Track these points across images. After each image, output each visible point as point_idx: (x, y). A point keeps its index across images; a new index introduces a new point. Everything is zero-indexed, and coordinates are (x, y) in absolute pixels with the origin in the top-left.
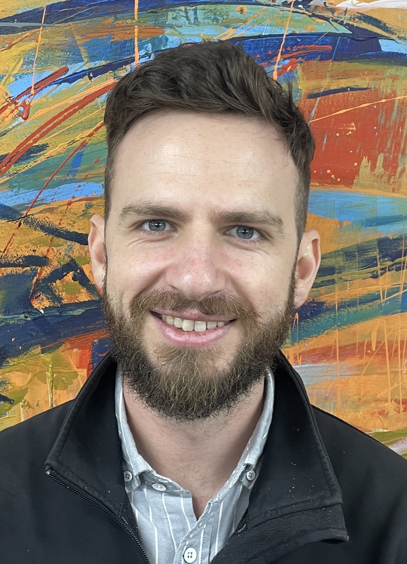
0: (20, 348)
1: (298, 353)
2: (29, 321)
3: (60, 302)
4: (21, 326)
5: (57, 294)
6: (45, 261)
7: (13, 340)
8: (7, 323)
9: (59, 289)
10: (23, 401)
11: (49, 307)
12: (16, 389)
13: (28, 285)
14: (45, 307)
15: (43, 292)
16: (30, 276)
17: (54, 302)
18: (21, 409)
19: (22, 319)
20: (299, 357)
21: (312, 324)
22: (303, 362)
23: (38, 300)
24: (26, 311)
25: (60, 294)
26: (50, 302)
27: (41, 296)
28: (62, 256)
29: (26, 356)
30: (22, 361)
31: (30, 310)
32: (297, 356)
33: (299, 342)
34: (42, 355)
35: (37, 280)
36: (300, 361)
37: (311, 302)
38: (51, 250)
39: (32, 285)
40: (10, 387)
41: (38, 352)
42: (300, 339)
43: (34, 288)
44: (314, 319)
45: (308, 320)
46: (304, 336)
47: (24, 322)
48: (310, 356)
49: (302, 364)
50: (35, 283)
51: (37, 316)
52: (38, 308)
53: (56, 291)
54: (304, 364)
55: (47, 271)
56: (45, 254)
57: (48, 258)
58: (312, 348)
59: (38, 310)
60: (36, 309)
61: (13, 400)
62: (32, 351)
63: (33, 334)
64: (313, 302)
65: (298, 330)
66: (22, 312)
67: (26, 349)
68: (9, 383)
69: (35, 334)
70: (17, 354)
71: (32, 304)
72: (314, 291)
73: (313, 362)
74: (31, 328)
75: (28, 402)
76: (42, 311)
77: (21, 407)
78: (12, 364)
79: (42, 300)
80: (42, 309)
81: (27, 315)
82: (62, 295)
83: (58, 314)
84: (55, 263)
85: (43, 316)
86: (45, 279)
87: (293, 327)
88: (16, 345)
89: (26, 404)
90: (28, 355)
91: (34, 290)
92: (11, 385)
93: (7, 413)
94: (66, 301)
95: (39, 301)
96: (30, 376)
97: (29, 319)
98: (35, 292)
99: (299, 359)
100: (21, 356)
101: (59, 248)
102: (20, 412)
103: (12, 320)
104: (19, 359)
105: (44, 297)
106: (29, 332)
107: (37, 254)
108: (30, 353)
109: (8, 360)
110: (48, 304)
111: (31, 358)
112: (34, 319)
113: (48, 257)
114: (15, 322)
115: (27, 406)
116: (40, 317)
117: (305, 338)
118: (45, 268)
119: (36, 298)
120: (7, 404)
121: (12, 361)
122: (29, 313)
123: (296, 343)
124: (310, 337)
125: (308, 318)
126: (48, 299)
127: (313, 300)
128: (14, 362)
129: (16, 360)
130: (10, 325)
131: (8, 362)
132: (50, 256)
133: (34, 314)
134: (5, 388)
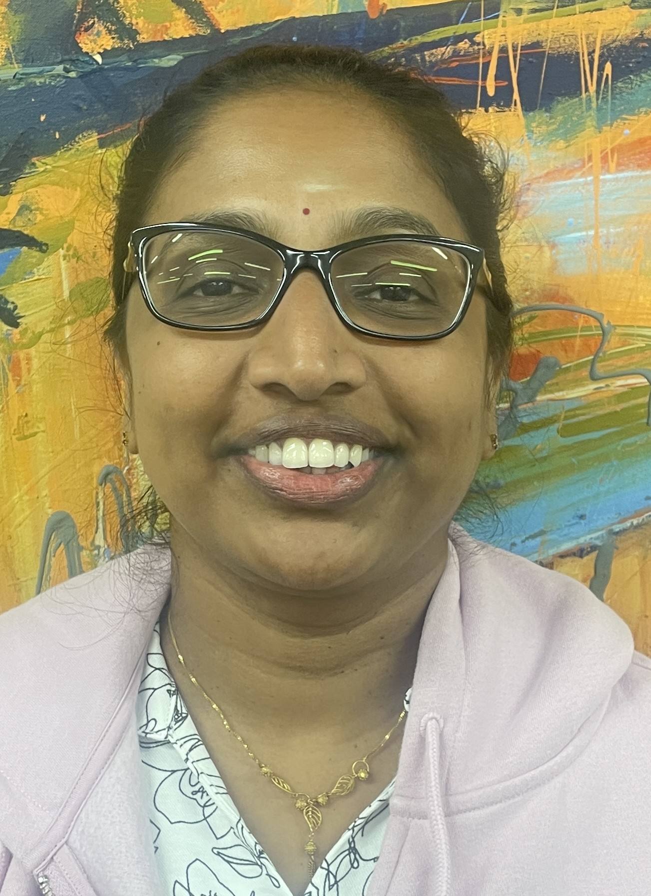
0: (57, 136)
1: (609, 147)
2: (72, 79)
3: (134, 39)
4: (58, 90)
5: (127, 22)
7: (43, 118)
8: (31, 83)
9: (130, 12)
10: (65, 246)
11: (113, 49)
12: (52, 221)
13: (69, 3)
14: (105, 50)
15: (99, 20)
17: (121, 39)
18: (63, 264)
19: (59, 75)
20: (612, 158)
21: (639, 86)
22: (620, 167)
23: (90, 35)
24: (67, 57)
25: (134, 22)
26: (113, 38)
27: (96, 25)
29: (69, 153)
30: (61, 163)
31: (74, 56)
32: (607, 153)
33: (611, 126)
34: (100, 151)
36: (613, 166)
37: (637, 39)
39: (77, 2)
40: (40, 217)
41: (92, 144)
42: (613, 119)
43: (82, 9)
44: (643, 75)
45: (632, 76)
46: (622, 112)
47: (64, 80)
48: (634, 154)
49: (618, 171)
51: (88, 69)
52: (89, 51)
53: (125, 16)
54: (622, 171)
58: (636, 137)
59: (91, 57)
60: (87, 53)
61: (46, 245)
62: (81, 143)
63: (81, 105)
64: (641, 38)
65: (609, 98)
66: (59, 60)
67: (69, 138)
68: (37, 209)
69: (85, 108)
70: (50, 149)
71: (78, 44)
72: (643, 15)
73: (639, 166)
74: (76, 93)
75: (75, 250)
76: (98, 58)
77: (62, 258)
78: (42, 169)
79: (98, 34)
80: (99, 53)
81: (68, 66)
82: (137, 23)
83: (130, 64)
85: (100, 69)
87: (601, 92)
88: (49, 130)
89: (71, 253)
90: (72, 151)
91: (81, 13)
92: (41, 213)
93: (35, 270)
94: (145, 36)
95: (91, 38)
96: (78, 194)
97: (73, 74)
98: (83, 17)
99: (612, 161)
100: (59, 152)
102: (60, 269)
103: (39, 77)
104: (56, 159)
105: (102, 28)
106: (75, 102)
108: (76, 146)
109: (34, 160)
110: (111, 42)
111: (80, 158)
112: (82, 76)
114: (45, 82)
115: (73, 257)
116: (93, 71)
117: (624, 116)
119: (86, 30)
120: (35, 253)
121: (43, 164)
122: (73, 61)
123: (607, 126)
124: (634, 115)
125: (632, 72)
126: (110, 32)
127: (642, 34)
128: (47, 164)
129: (49, 160)
130: (36, 87)
131: (34, 164)
133: (84, 65)
134: (29, 219)
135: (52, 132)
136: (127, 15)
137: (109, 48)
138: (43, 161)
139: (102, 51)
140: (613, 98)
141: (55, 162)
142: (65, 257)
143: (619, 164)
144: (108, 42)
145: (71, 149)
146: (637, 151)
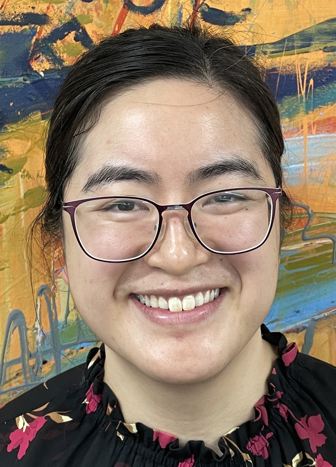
0: (19, 113)
1: (312, 122)
2: (28, 84)
3: (61, 64)
4: (20, 90)
5: (58, 55)
6: (45, 19)
7: (11, 104)
8: (5, 86)
9: (59, 50)
10: (22, 170)
11: (50, 69)
12: (15, 157)
13: (27, 45)
14: (46, 70)
15: (43, 53)
16: (28, 36)
17: (54, 64)
18: (21, 180)
19: (20, 82)
20: (314, 126)
21: (328, 91)
22: (318, 132)
23: (37, 62)
24: (25, 73)
25: (61, 55)
26: (50, 64)
27: (41, 57)
28: (62, 14)
29: (25, 122)
30: (21, 127)
31: (29, 73)
32: (311, 125)
33: (313, 111)
34: (42, 121)
35: (36, 40)
36: (314, 131)
37: (326, 67)
38: (51, 7)
39: (31, 45)
40: (9, 155)
41: (38, 118)
42: (314, 107)
43: (33, 49)
44: (330, 85)
45: (324, 86)
46: (319, 104)
47: (23, 85)
48: (325, 125)
49: (317, 134)
50: (34, 43)
51: (36, 79)
52: (37, 70)
53: (56, 52)
54: (319, 134)
55: (46, 30)
56: (45, 11)
57: (48, 16)
58: (326, 117)
59: (38, 73)
60: (36, 71)
61: (12, 170)
62: (32, 117)
63: (32, 98)
64: (329, 67)
65: (312, 97)
66: (21, 74)
67: (25, 114)
68: (7, 151)
69: (34, 99)
70: (15, 120)
71: (31, 66)
72: (330, 55)
73: (328, 131)
74: (30, 92)
75: (28, 172)
76: (42, 74)
77: (20, 177)
78: (10, 131)
79: (42, 61)
80: (42, 71)
81: (26, 78)
82: (63, 56)
83: (59, 77)
84: (56, 22)
85: (43, 80)
86: (45, 40)
87: (308, 94)
88: (15, 110)
89: (25, 174)
90: (27, 121)
91: (33, 51)
92: (10, 153)
93: (6, 183)
94: (67, 62)
95: (38, 63)
96: (29, 144)
97: (28, 82)
98: (34, 53)
99: (314, 129)
100: (20, 122)
101: (59, 5)
102: (19, 182)
103: (9, 83)
104: (18, 125)
105: (44, 58)
106: (29, 96)
107: (37, 11)
108: (29, 119)
109: (6, 126)
110: (49, 66)
111: (31, 125)
112: (33, 83)
113: (48, 14)
114: (13, 85)
115: (26, 176)
116: (40, 80)
117: (320, 106)
118: (46, 27)
119: (36, 59)
120: (6, 174)
121: (11, 128)
122: (28, 75)
123: (311, 111)
124: (325, 105)
125: (324, 84)
126: (48, 60)
127: (329, 65)
128: (13, 128)
129: (14, 126)
130: (8, 88)
131: (6, 128)
132: (50, 14)
133: (34, 77)
134: (3, 157)
135: (16, 111)
136: (58, 52)
137: (48, 69)
138: (11, 126)
139: (44, 70)
140: (314, 97)
141: (18, 127)
142: (22, 176)
143: (317, 131)
144: (47, 66)
145: (26, 120)
146: (326, 124)
